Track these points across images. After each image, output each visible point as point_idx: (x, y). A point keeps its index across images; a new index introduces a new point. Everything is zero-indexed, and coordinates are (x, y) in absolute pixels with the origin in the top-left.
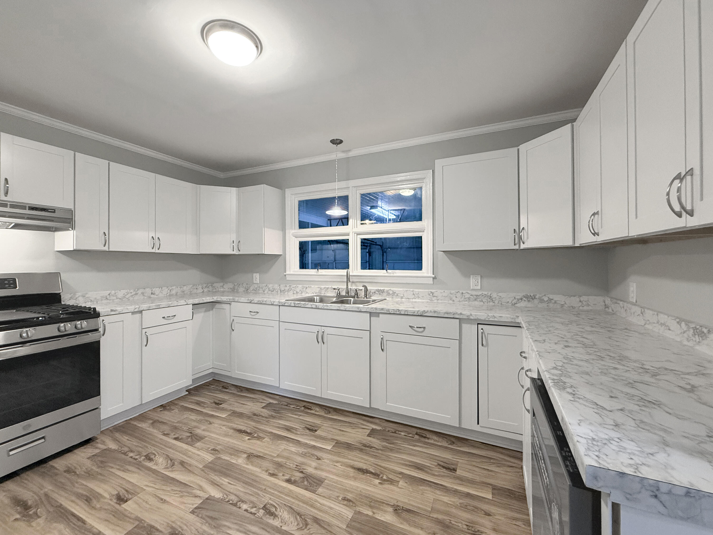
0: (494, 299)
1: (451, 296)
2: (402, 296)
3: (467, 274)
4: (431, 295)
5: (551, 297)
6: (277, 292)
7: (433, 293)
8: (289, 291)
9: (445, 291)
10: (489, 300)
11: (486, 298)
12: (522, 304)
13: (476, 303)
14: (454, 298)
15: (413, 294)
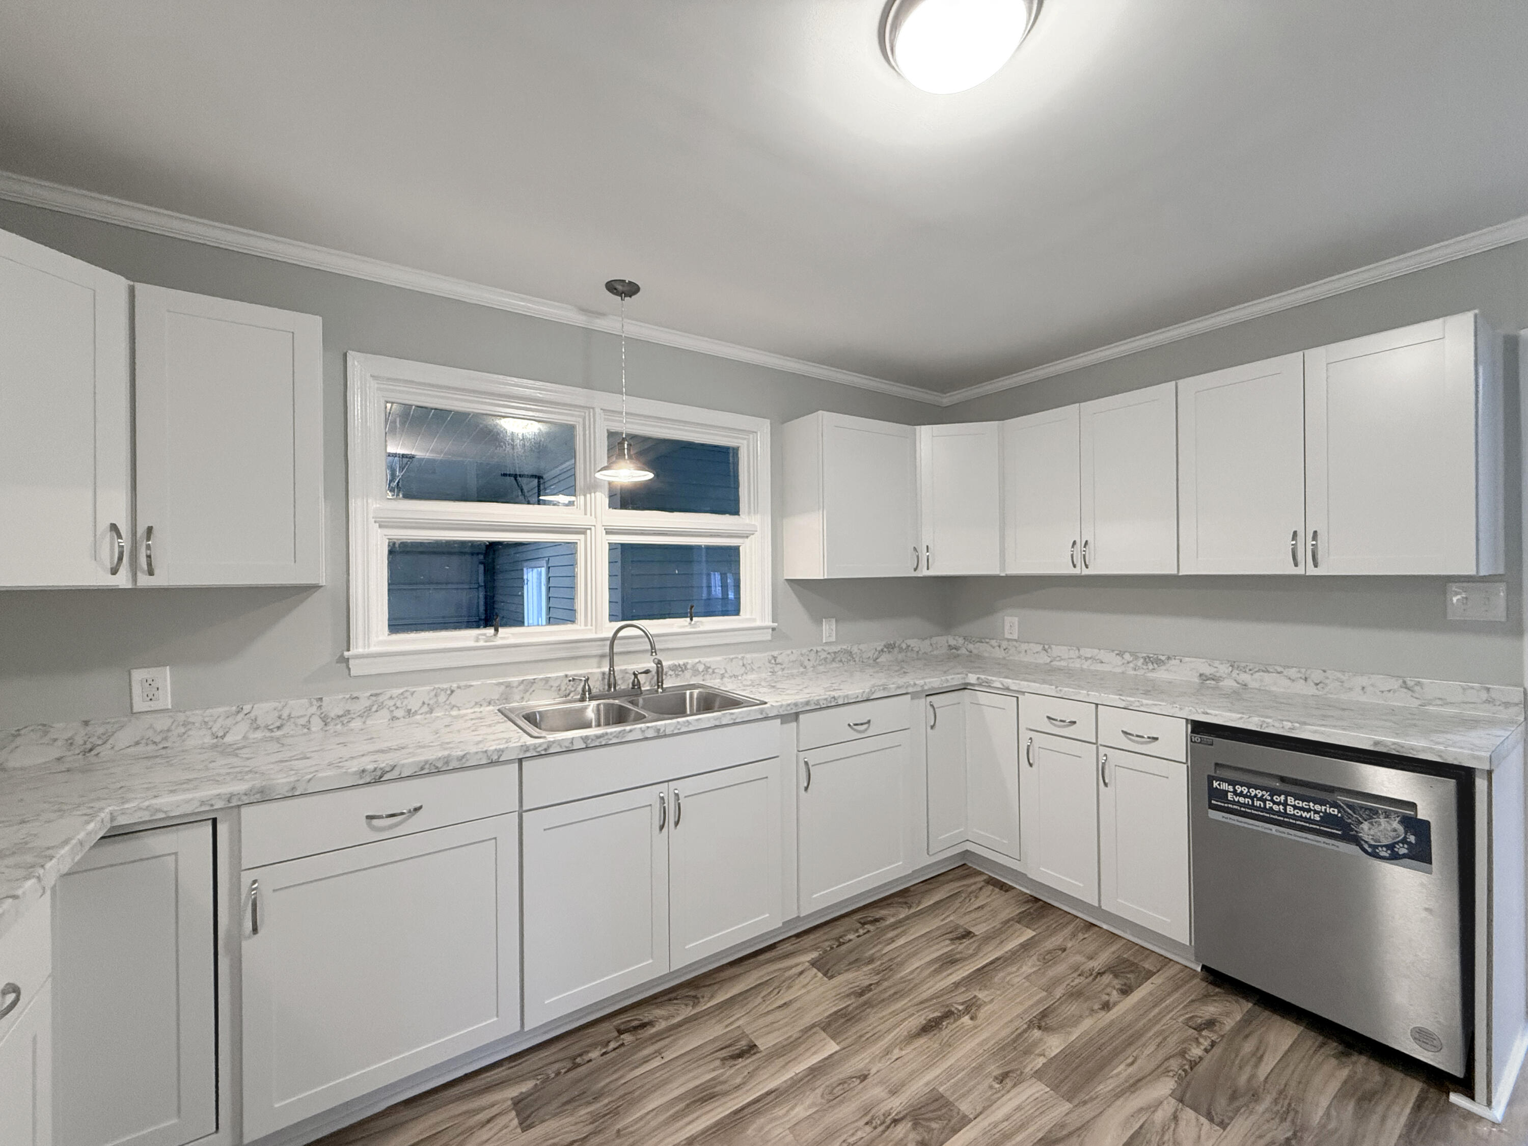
0: (854, 656)
1: (802, 658)
2: (723, 671)
3: (817, 619)
4: (773, 661)
5: (909, 642)
6: (307, 726)
7: (775, 658)
8: (367, 712)
9: (794, 651)
10: (849, 658)
11: (846, 655)
12: (883, 659)
13: (834, 665)
14: (806, 663)
15: (744, 665)
